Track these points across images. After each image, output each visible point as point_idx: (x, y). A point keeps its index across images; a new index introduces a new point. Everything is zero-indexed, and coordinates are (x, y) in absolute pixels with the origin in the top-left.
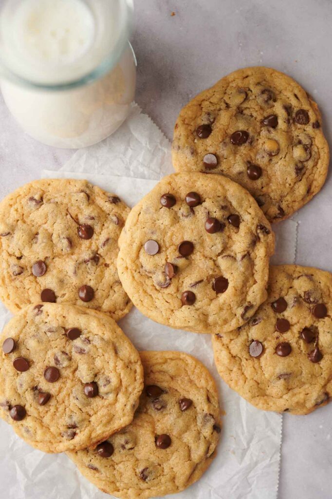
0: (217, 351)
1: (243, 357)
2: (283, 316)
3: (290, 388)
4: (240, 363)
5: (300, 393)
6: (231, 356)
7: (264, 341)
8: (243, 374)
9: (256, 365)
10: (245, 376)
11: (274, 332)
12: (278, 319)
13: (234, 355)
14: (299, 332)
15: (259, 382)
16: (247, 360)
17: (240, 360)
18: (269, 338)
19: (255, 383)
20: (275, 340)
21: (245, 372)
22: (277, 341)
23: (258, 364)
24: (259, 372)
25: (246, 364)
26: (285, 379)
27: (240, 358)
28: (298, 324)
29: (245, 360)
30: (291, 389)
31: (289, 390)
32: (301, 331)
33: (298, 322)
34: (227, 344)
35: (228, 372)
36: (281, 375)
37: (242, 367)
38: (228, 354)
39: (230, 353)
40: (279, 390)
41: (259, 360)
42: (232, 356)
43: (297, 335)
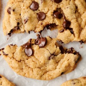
0: (9, 63)
1: (24, 59)
2: (39, 10)
3: (57, 61)
4: (25, 63)
5: (64, 61)
6: (17, 62)
7: (35, 29)
8: (29, 67)
9: (34, 60)
10: (31, 68)
11: (38, 22)
12: (37, 14)
13: (19, 60)
14: (52, 15)
15: (40, 67)
16: (27, 59)
17: (24, 61)
18: (37, 26)
19: (38, 69)
20: (41, 26)
21: (30, 66)
22: (42, 26)
23: (34, 58)
24: (37, 62)
25: (28, 62)
26: (52, 58)
27: (23, 60)
28: (49, 11)
29: (26, 60)
30: (59, 62)
31: (58, 63)
32: (53, 14)
33: (49, 10)
34: (12, 57)
35: (21, 71)
36: (49, 57)
37: (27, 64)
38: (16, 61)
39: (17, 61)
40: (52, 66)
41: (34, 56)
42: (19, 62)
43: (52, 17)
